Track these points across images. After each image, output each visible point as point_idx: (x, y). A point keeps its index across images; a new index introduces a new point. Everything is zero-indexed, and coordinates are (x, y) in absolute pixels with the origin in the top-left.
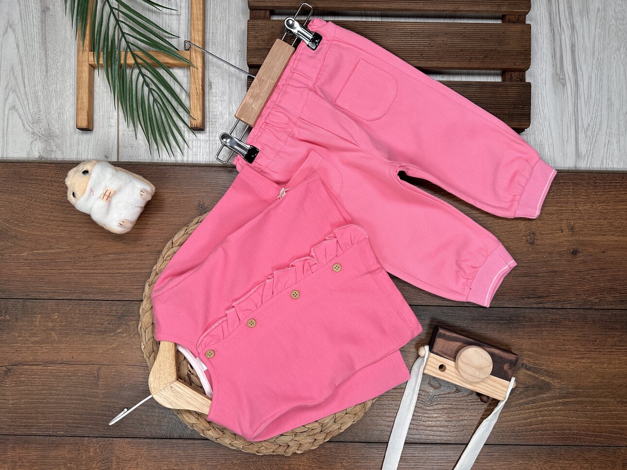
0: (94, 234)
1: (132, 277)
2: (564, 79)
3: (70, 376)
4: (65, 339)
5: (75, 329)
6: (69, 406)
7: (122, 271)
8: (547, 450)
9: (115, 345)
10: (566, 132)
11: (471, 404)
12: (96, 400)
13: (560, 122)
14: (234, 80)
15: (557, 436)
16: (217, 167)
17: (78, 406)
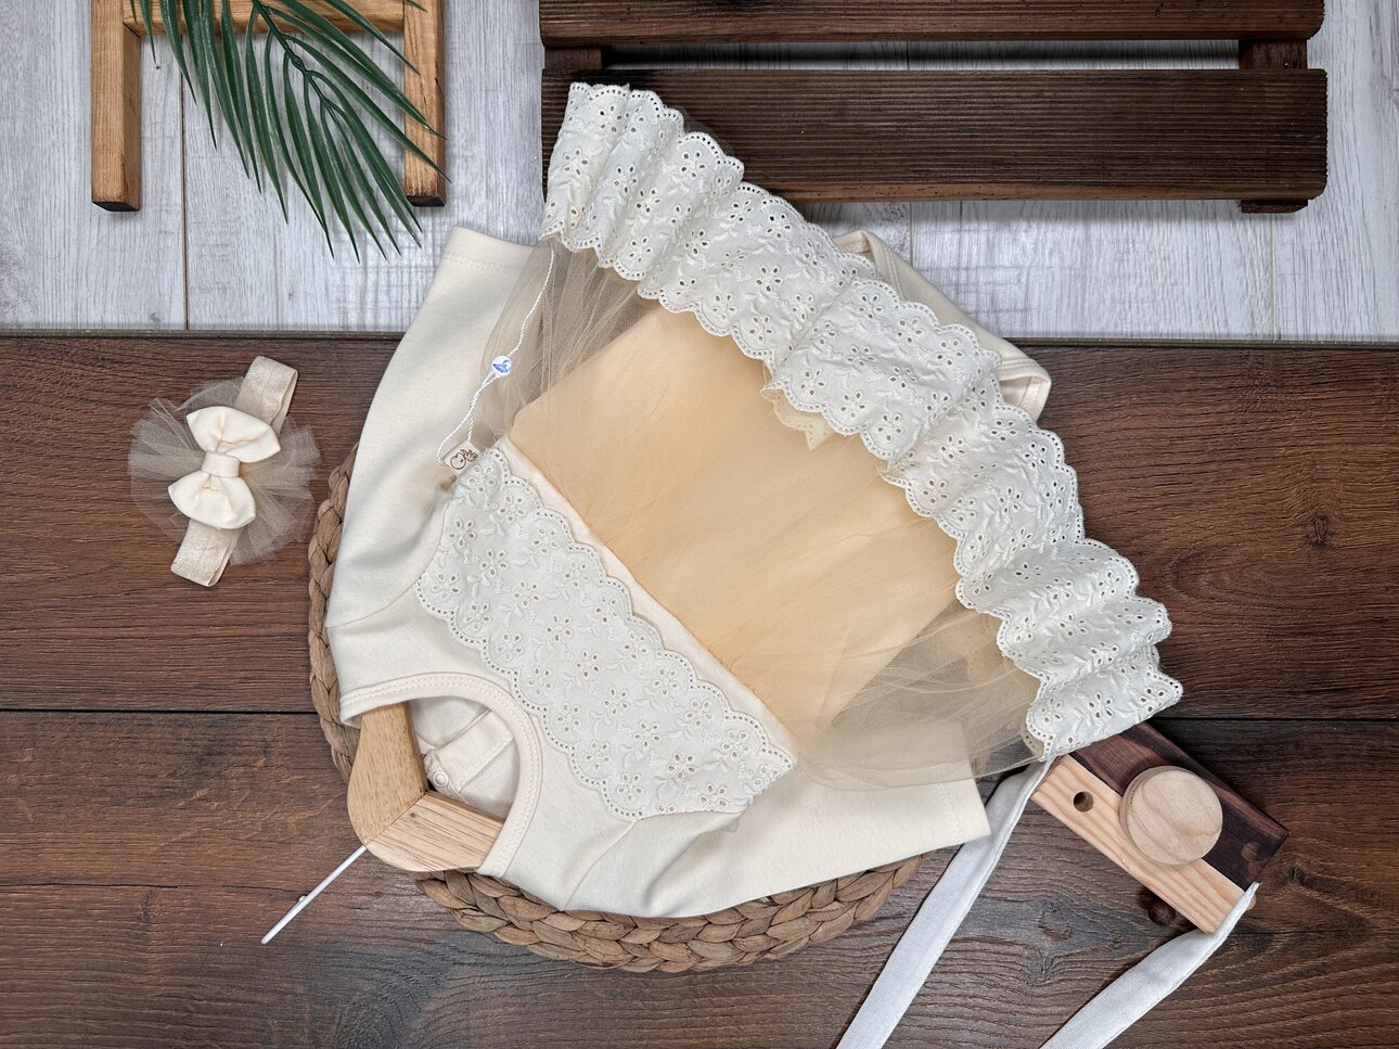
0: (127, 530)
3: (69, 917)
4: (55, 817)
5: (80, 792)
6: (69, 998)
7: (205, 631)
9: (188, 834)
14: (501, 104)
17: (94, 996)
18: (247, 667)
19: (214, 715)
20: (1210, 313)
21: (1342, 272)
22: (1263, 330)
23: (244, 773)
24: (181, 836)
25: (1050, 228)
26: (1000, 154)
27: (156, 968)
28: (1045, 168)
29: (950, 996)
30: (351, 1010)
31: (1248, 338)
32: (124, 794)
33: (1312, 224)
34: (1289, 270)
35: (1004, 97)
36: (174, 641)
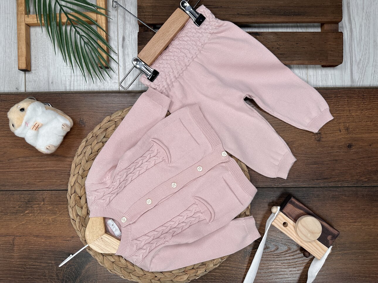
1: (35, 173)
7: (28, 170)
11: (276, 257)
12: (13, 260)
18: (40, 179)
19: (30, 191)
23: (38, 206)
24: (22, 223)
27: (16, 257)
30: (67, 267)
32: (7, 212)
36: (20, 172)
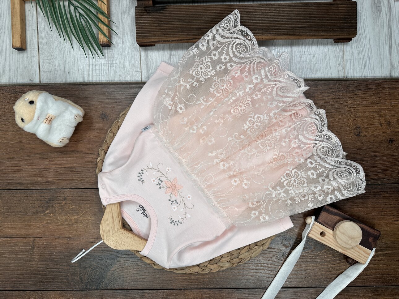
0: (25, 139)
1: (54, 171)
2: (380, 7)
3: (12, 247)
4: (8, 219)
5: (14, 212)
6: (13, 269)
7: (47, 167)
8: (372, 290)
9: (44, 223)
10: (383, 49)
11: (313, 258)
12: (33, 263)
13: (378, 40)
14: (126, 17)
15: (378, 279)
16: (115, 84)
17: (20, 268)
18: (59, 176)
19: (50, 190)
20: (327, 71)
21: (364, 59)
22: (342, 75)
23: (59, 206)
24: (42, 223)
25: (281, 48)
26: (265, 27)
27: (36, 260)
28: (277, 31)
29: (257, 263)
30: (91, 270)
31: (338, 78)
32: (26, 212)
33: (355, 45)
34: (349, 59)
35: (265, 11)
36: (39, 170)
